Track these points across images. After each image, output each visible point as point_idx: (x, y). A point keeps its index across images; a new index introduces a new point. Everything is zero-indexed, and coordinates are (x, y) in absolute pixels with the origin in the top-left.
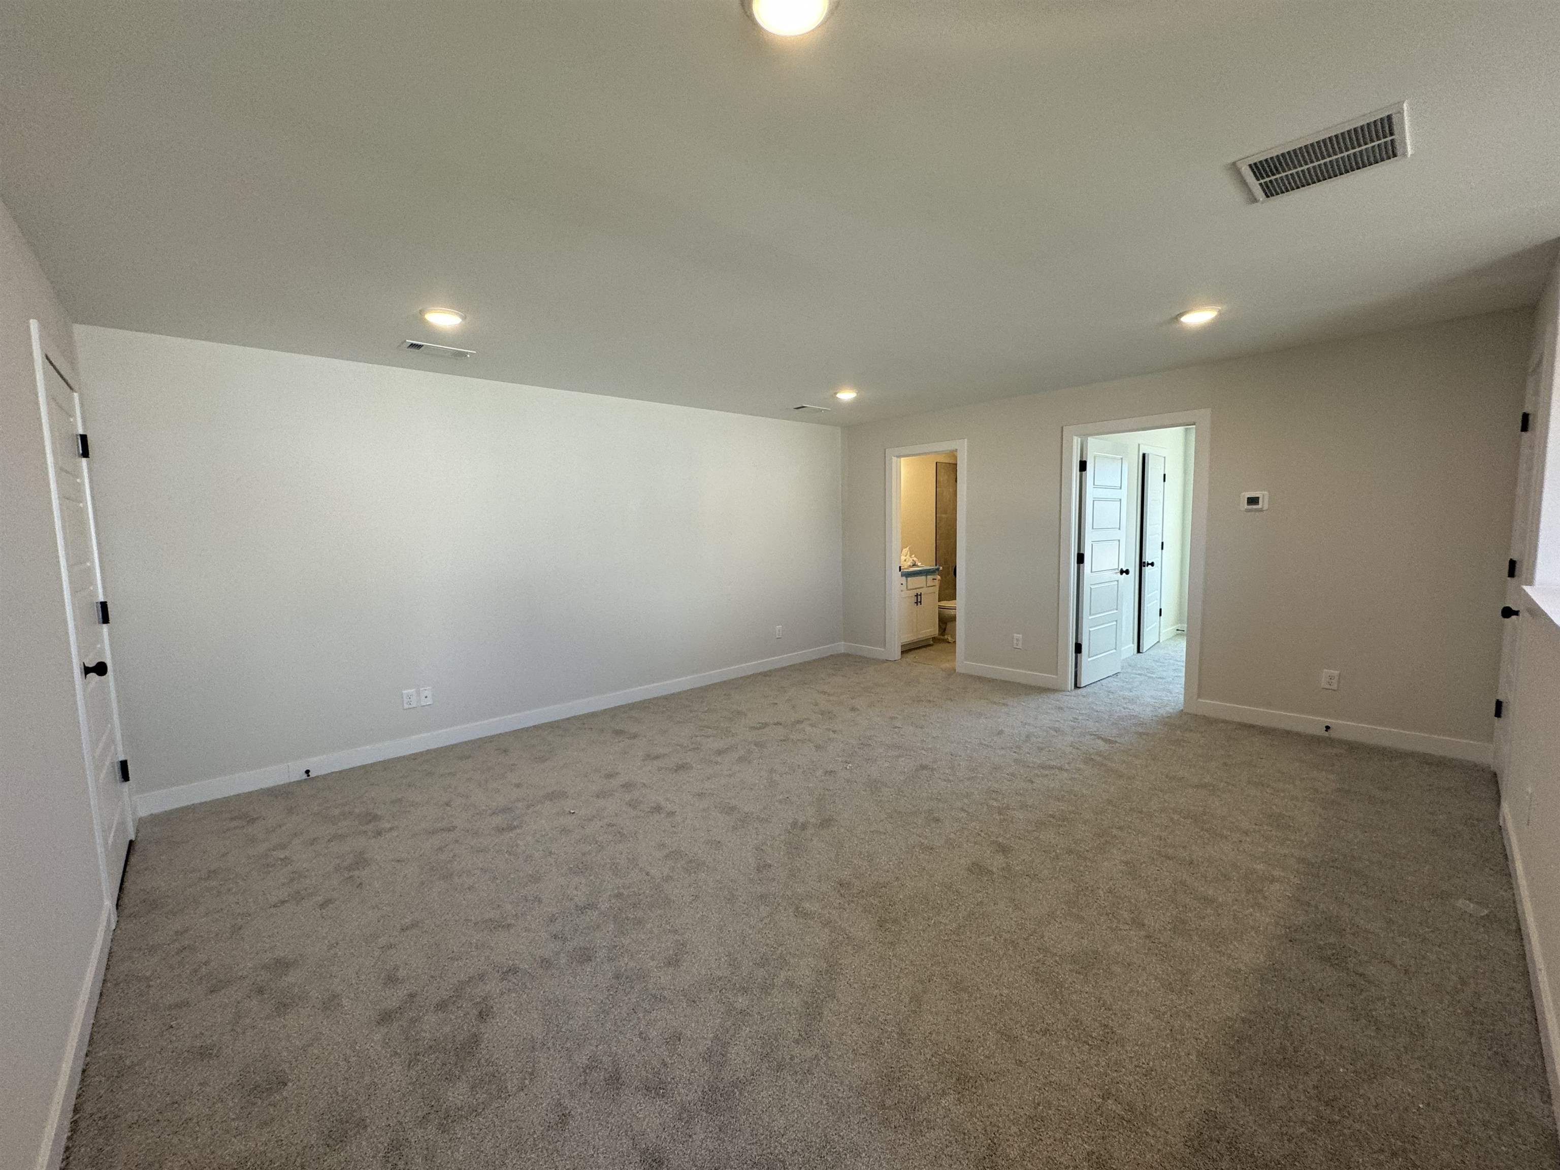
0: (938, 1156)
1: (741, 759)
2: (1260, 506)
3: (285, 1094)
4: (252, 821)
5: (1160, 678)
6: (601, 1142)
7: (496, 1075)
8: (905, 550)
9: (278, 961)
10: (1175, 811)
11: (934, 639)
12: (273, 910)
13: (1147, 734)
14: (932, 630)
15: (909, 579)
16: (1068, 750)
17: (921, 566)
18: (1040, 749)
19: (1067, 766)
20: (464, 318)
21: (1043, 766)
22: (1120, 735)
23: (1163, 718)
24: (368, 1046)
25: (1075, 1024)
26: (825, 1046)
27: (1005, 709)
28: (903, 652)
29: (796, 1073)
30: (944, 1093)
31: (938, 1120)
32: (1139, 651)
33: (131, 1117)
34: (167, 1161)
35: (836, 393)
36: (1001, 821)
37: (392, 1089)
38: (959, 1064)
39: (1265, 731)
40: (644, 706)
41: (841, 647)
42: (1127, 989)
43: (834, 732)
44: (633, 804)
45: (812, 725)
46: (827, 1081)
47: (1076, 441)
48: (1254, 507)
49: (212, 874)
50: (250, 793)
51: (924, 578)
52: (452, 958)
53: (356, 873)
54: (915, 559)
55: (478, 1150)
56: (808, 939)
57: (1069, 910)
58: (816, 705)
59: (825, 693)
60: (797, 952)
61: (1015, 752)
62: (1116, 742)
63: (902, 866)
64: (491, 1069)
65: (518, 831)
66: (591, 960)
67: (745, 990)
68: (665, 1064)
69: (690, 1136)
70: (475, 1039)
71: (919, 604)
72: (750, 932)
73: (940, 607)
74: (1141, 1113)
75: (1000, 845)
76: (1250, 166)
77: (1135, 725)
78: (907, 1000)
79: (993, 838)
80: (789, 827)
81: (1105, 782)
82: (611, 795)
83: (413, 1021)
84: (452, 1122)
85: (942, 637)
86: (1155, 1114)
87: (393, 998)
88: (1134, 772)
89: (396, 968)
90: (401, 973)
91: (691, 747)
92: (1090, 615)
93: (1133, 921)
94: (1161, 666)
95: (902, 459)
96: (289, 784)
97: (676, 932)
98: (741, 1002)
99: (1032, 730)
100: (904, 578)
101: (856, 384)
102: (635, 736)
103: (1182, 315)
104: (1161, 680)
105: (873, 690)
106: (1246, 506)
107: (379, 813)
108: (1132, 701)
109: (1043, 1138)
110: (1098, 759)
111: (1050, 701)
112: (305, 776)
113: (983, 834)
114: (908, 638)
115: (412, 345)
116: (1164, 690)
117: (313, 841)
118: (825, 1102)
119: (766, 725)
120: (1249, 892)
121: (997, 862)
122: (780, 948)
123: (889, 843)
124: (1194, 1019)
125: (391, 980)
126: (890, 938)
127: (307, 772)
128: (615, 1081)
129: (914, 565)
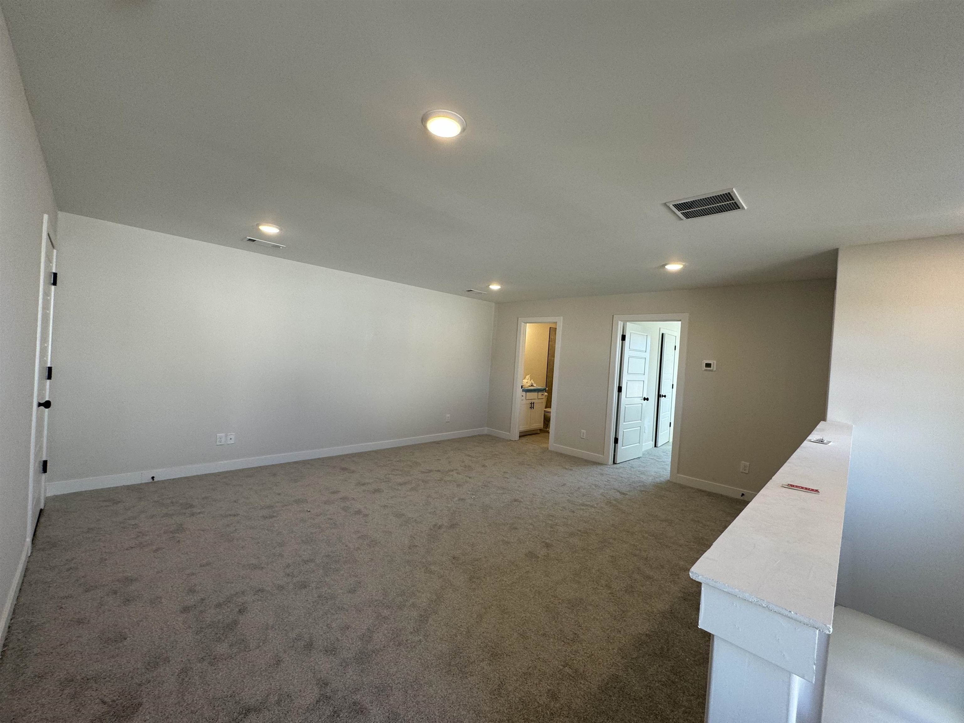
0: (472, 688)
1: (412, 489)
2: (711, 368)
3: (125, 644)
4: (117, 503)
5: (663, 462)
6: (297, 674)
7: (245, 640)
8: (528, 377)
9: (127, 578)
10: (646, 532)
11: (540, 430)
12: (127, 552)
13: (646, 491)
14: (539, 424)
15: (527, 393)
16: (600, 496)
17: (536, 386)
18: (584, 495)
19: (596, 506)
20: (281, 230)
21: (583, 505)
22: (629, 491)
23: (657, 483)
24: (174, 623)
25: (560, 632)
26: (426, 636)
27: (571, 472)
28: (520, 437)
29: (408, 647)
30: (483, 660)
31: (476, 672)
32: (655, 446)
33: (36, 650)
34: (56, 672)
35: (489, 285)
36: (551, 531)
37: (186, 644)
38: (494, 647)
39: (709, 494)
40: (360, 455)
41: (485, 430)
42: (592, 617)
43: (470, 478)
44: (345, 509)
45: (458, 473)
46: (423, 652)
47: (620, 324)
48: (709, 369)
49: (90, 530)
50: (117, 488)
51: (536, 393)
52: (227, 582)
53: (177, 535)
54: (533, 382)
55: (229, 675)
56: (429, 584)
57: (574, 578)
58: (463, 462)
59: (469, 456)
60: (422, 590)
61: (569, 496)
62: (627, 494)
63: (490, 551)
64: (242, 637)
65: (275, 519)
66: (306, 588)
67: (388, 607)
68: (338, 640)
69: (345, 673)
70: (235, 622)
71: (532, 408)
72: (398, 579)
73: (545, 411)
74: (581, 674)
75: (546, 543)
76: (673, 205)
77: (640, 486)
78: (475, 616)
79: (544, 540)
80: (432, 527)
81: (614, 515)
82: (333, 503)
83: (201, 612)
84: (217, 661)
85: (545, 429)
86: (587, 675)
87: (191, 600)
88: (631, 511)
89: (195, 585)
90: (198, 588)
91: (385, 480)
92: (624, 422)
93: (606, 585)
94: (665, 455)
95: (527, 324)
96: (141, 484)
97: (356, 576)
98: (386, 612)
99: (582, 484)
100: (524, 393)
101: (500, 282)
102: (353, 472)
103: (666, 264)
104: (663, 463)
105: (498, 457)
106: (705, 368)
107: (194, 504)
108: (643, 473)
109: (527, 683)
110: (614, 502)
111: (597, 470)
112: (151, 480)
113: (538, 537)
114: (523, 428)
115: (250, 240)
116: (663, 468)
117: (152, 517)
118: (419, 662)
119: (430, 471)
120: (671, 575)
121: (543, 552)
122: (413, 588)
123: (486, 539)
124: (622, 633)
125: (191, 591)
126: (474, 586)
127: (153, 478)
128: (309, 646)
129: (532, 386)
